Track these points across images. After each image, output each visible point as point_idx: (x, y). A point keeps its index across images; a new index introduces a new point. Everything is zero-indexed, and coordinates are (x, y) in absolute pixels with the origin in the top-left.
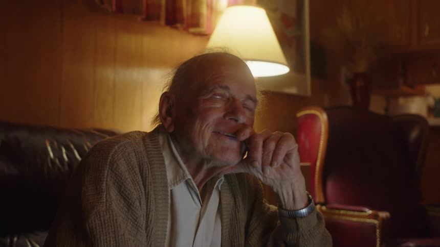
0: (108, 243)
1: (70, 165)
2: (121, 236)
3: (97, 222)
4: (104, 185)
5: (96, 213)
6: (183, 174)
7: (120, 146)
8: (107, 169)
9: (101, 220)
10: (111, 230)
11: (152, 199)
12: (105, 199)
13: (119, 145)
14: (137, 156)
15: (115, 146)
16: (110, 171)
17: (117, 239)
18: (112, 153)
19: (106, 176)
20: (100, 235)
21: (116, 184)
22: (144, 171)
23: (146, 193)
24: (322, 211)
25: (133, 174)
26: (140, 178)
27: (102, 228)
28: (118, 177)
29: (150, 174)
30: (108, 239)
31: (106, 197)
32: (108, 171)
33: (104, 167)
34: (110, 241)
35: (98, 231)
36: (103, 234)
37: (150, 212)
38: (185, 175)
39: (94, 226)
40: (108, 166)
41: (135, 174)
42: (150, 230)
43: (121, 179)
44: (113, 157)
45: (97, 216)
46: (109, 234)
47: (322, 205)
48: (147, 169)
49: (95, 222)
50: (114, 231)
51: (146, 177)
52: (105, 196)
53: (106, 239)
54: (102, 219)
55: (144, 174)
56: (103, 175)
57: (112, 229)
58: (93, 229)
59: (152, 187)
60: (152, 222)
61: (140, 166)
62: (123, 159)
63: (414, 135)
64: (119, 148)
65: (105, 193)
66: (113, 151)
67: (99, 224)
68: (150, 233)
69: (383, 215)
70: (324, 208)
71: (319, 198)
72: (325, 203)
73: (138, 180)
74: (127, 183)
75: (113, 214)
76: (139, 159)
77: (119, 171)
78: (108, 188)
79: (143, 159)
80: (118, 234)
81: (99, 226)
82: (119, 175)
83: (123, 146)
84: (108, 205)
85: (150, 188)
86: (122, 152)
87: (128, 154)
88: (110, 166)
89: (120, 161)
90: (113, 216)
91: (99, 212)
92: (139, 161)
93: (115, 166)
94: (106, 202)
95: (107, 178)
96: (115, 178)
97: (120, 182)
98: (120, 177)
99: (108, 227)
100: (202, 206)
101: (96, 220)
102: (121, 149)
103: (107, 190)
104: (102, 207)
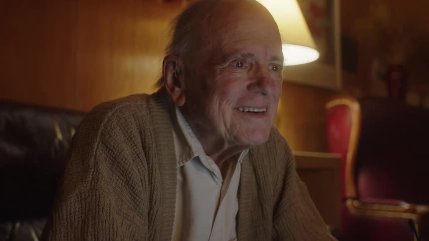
3: (77, 205)
4: (92, 159)
7: (115, 113)
8: (98, 140)
9: (81, 203)
11: (157, 174)
12: (91, 176)
13: (113, 112)
14: (137, 121)
15: (107, 113)
16: (101, 143)
17: (97, 225)
18: (105, 123)
19: (95, 149)
21: (108, 159)
22: (147, 140)
23: (149, 167)
24: (355, 207)
25: (131, 145)
28: (110, 151)
29: (154, 144)
31: (92, 175)
32: (99, 144)
33: (94, 139)
34: (88, 228)
37: (154, 190)
40: (99, 138)
43: (114, 153)
44: (105, 127)
45: (78, 198)
47: (354, 199)
48: (150, 137)
49: (74, 205)
50: (94, 216)
51: (149, 148)
52: (92, 173)
54: (83, 202)
55: (147, 145)
56: (92, 149)
59: (157, 159)
60: (157, 203)
61: (141, 134)
62: (118, 128)
64: (113, 115)
65: (92, 170)
66: (106, 120)
69: (421, 209)
70: (356, 203)
71: (350, 191)
72: (357, 197)
73: (138, 152)
74: (121, 158)
75: (96, 195)
76: (140, 125)
77: (112, 143)
78: (96, 163)
79: (145, 125)
80: (99, 220)
81: (79, 212)
82: (111, 148)
83: (118, 111)
84: (93, 184)
85: (154, 161)
86: (117, 119)
87: (125, 120)
88: (101, 138)
89: (115, 130)
90: (96, 197)
91: (81, 194)
92: (140, 128)
93: (107, 137)
94: (92, 181)
95: (96, 151)
96: (107, 152)
97: (112, 157)
98: (112, 152)
99: (89, 211)
100: (222, 183)
101: (77, 203)
102: (116, 115)
103: (95, 166)
104: (86, 187)
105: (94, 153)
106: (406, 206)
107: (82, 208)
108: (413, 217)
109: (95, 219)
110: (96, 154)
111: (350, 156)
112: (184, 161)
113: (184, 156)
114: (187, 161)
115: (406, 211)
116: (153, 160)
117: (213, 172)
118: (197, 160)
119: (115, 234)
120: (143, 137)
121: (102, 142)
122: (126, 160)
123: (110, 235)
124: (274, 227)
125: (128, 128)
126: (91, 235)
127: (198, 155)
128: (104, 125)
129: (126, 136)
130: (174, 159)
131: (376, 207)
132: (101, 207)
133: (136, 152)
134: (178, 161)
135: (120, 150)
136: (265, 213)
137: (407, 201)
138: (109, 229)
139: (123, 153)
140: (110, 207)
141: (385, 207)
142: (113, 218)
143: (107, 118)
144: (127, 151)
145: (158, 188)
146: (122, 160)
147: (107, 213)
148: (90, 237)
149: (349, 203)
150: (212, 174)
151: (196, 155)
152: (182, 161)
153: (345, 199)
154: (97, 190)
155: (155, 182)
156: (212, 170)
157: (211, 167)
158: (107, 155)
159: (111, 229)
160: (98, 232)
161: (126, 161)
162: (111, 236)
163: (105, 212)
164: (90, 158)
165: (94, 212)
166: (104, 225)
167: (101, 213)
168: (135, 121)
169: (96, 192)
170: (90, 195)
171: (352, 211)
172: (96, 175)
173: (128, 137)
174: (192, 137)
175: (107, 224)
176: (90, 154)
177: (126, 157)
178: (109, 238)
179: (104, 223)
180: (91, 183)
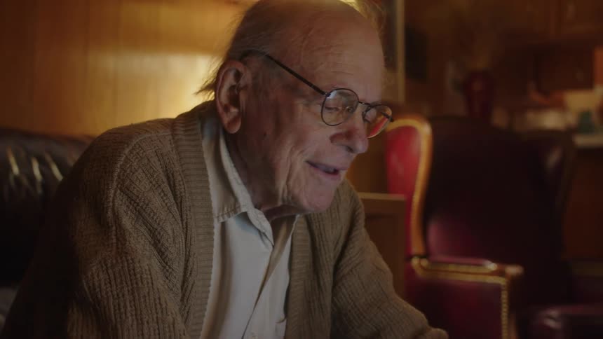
0: (123, 310)
1: (45, 186)
2: (145, 296)
3: (102, 276)
4: (110, 213)
5: (100, 262)
6: (235, 205)
7: (133, 149)
8: (115, 186)
9: (108, 273)
10: (126, 289)
12: (114, 237)
13: (130, 147)
14: (162, 161)
15: (124, 149)
17: (137, 302)
18: (121, 163)
19: (111, 199)
20: (108, 298)
22: (178, 188)
23: (183, 225)
24: (422, 267)
25: (160, 194)
26: (172, 200)
27: (111, 287)
28: (132, 202)
30: (122, 304)
31: (116, 235)
33: (108, 184)
34: (125, 307)
35: (104, 293)
36: (113, 296)
37: (190, 256)
38: (237, 206)
39: (97, 284)
40: (115, 184)
41: (162, 194)
42: (190, 287)
43: (138, 205)
44: (123, 168)
45: (102, 267)
46: (123, 296)
47: (421, 257)
49: (98, 276)
50: (132, 289)
51: (181, 198)
52: (114, 232)
53: (119, 305)
54: (110, 271)
56: (107, 198)
57: (128, 286)
58: (95, 289)
60: (193, 274)
61: (168, 178)
62: (140, 171)
63: (553, 158)
64: (131, 152)
65: (114, 228)
66: (123, 159)
67: (105, 280)
68: (188, 291)
69: (513, 270)
70: (425, 263)
71: (417, 247)
72: (426, 255)
73: (169, 205)
74: (148, 212)
75: (127, 261)
76: (166, 167)
77: (135, 191)
78: (117, 218)
79: (173, 166)
80: (139, 295)
81: (106, 284)
82: (134, 198)
83: (137, 146)
84: (120, 246)
85: (189, 217)
86: (137, 158)
87: (149, 160)
88: (119, 183)
89: (136, 174)
90: (128, 264)
91: (105, 261)
92: (167, 170)
93: (127, 183)
94: (117, 243)
95: (113, 202)
96: (128, 203)
97: (136, 210)
98: (135, 202)
99: (121, 283)
100: (273, 247)
101: (101, 273)
102: (134, 152)
103: (115, 221)
104: (111, 251)
105: (111, 204)
106: (492, 266)
107: (109, 279)
108: (501, 281)
109: (133, 294)
110: (114, 205)
111: (417, 198)
112: (225, 216)
113: (226, 209)
114: (229, 217)
115: (493, 273)
116: (187, 215)
117: (264, 234)
118: (245, 217)
119: (165, 312)
120: (172, 183)
121: (121, 189)
122: (154, 215)
123: (157, 313)
124: (333, 301)
125: (154, 171)
126: (132, 315)
127: (246, 210)
128: (121, 166)
129: (151, 182)
130: (210, 212)
131: (452, 268)
132: (138, 276)
133: (166, 204)
134: (217, 215)
135: (147, 202)
136: (322, 283)
137: (494, 260)
138: (156, 304)
139: (150, 205)
140: (150, 274)
141: (464, 268)
142: (158, 289)
143: (124, 156)
144: (156, 202)
145: (195, 254)
146: (149, 215)
147: (148, 283)
148: (130, 318)
149: (415, 262)
150: (262, 234)
151: (243, 210)
152: (223, 215)
153: (410, 257)
154: (127, 253)
155: (191, 245)
156: (264, 231)
157: (262, 226)
158: (127, 206)
159: (158, 306)
160: (141, 311)
161: (155, 217)
162: (160, 315)
163: (145, 283)
164: (107, 212)
165: (129, 283)
166: (147, 301)
167: (140, 285)
168: (159, 160)
169: (126, 257)
170: (120, 261)
171: (419, 272)
172: (121, 234)
173: (154, 182)
174: (239, 184)
175: (152, 298)
176: (105, 206)
177: (155, 211)
178: (157, 318)
179: (147, 298)
180: (117, 246)
